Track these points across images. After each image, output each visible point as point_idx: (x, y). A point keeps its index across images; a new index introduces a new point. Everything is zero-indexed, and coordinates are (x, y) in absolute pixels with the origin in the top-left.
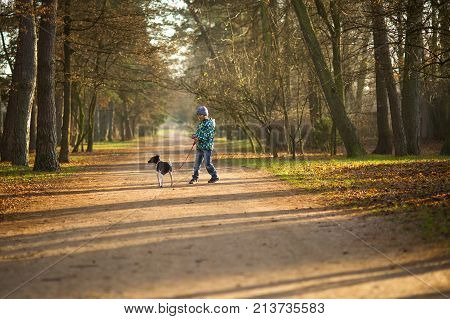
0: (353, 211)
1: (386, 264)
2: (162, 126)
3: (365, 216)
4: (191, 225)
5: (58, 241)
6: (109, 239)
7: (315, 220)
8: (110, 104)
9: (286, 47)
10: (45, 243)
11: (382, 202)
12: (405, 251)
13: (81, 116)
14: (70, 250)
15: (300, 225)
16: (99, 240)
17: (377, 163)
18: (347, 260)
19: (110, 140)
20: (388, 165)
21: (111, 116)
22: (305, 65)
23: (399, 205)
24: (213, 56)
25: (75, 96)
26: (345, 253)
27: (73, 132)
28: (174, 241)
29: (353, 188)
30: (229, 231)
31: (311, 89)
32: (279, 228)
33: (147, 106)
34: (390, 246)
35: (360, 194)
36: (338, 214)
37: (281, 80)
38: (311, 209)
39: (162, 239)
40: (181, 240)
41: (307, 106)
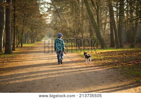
0: (105, 67)
1: (116, 86)
2: (44, 38)
3: (108, 69)
4: (55, 72)
5: (13, 78)
6: (29, 77)
7: (93, 70)
8: (28, 32)
9: (82, 15)
10: (9, 79)
11: (113, 64)
12: (121, 81)
13: (19, 36)
14: (17, 81)
15: (88, 72)
16: (26, 78)
17: (111, 50)
18: (104, 84)
19: (28, 43)
20: (114, 51)
21: (28, 36)
22: (88, 20)
23: (119, 65)
24: (60, 18)
25: (17, 30)
26: (103, 82)
27: (16, 41)
28: (50, 78)
29: (104, 59)
30: (66, 74)
31: (90, 28)
32: (82, 73)
33: (39, 32)
34: (117, 80)
35: (106, 61)
36: (100, 68)
37: (81, 25)
38: (91, 67)
39: (46, 77)
40: (52, 78)
41: (89, 33)
